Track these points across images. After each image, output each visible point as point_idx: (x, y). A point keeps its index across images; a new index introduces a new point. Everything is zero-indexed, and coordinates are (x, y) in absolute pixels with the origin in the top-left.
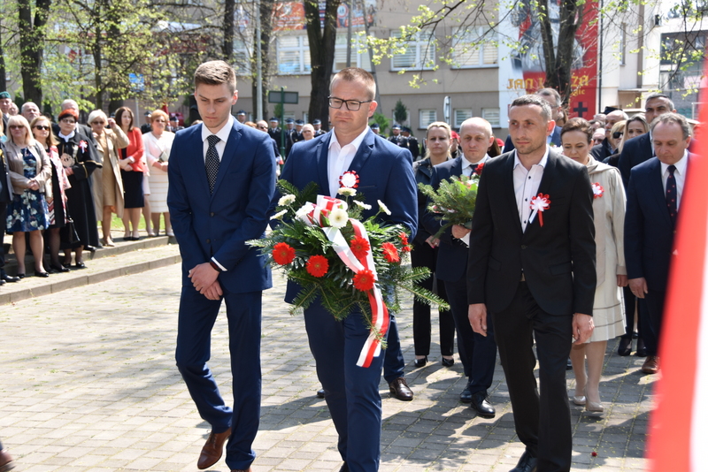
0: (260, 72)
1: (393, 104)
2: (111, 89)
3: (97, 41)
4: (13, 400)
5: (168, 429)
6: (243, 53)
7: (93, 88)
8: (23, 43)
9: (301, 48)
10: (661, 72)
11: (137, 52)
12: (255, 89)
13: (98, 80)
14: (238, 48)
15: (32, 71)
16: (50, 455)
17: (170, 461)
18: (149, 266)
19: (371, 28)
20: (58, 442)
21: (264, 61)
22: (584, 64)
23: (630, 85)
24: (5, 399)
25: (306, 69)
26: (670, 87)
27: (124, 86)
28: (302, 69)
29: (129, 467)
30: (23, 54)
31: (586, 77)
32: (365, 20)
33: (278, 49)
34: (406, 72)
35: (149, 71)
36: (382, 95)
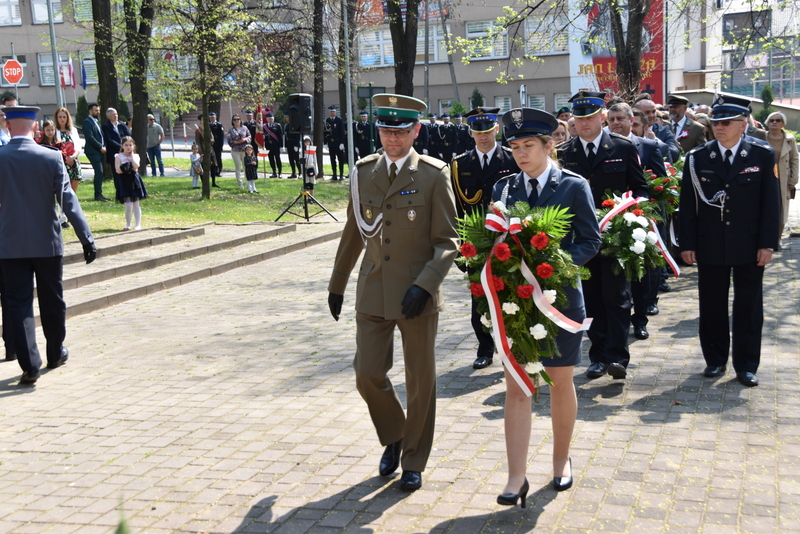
1: (469, 93)
2: (215, 92)
4: (172, 383)
5: (311, 407)
7: (200, 93)
9: (381, 42)
10: (724, 52)
12: (342, 85)
13: (203, 84)
14: (327, 44)
16: (215, 431)
17: (317, 435)
18: (263, 257)
19: (448, 21)
20: (218, 420)
22: (652, 50)
23: (695, 67)
24: (165, 382)
25: (385, 62)
26: (732, 67)
28: (382, 61)
29: (284, 440)
31: (653, 62)
32: (441, 13)
36: (459, 84)
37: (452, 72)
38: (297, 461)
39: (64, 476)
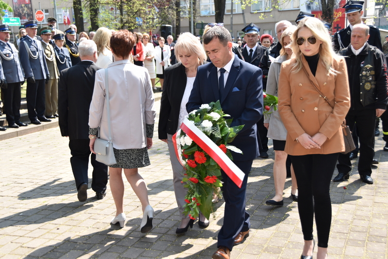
0: (192, 15)
2: (127, 24)
3: (121, 3)
6: (185, 7)
7: (120, 24)
8: (91, 5)
9: (211, 4)
10: (376, 9)
11: (139, 7)
12: (190, 22)
13: (122, 21)
14: (182, 5)
15: (94, 18)
21: (194, 10)
22: (340, 7)
25: (213, 13)
26: (380, 16)
27: (132, 23)
28: (211, 13)
30: (91, 10)
31: (340, 13)
33: (201, 4)
34: (257, 13)
35: (143, 16)
37: (244, 18)
38: (138, 205)
39: (19, 209)
